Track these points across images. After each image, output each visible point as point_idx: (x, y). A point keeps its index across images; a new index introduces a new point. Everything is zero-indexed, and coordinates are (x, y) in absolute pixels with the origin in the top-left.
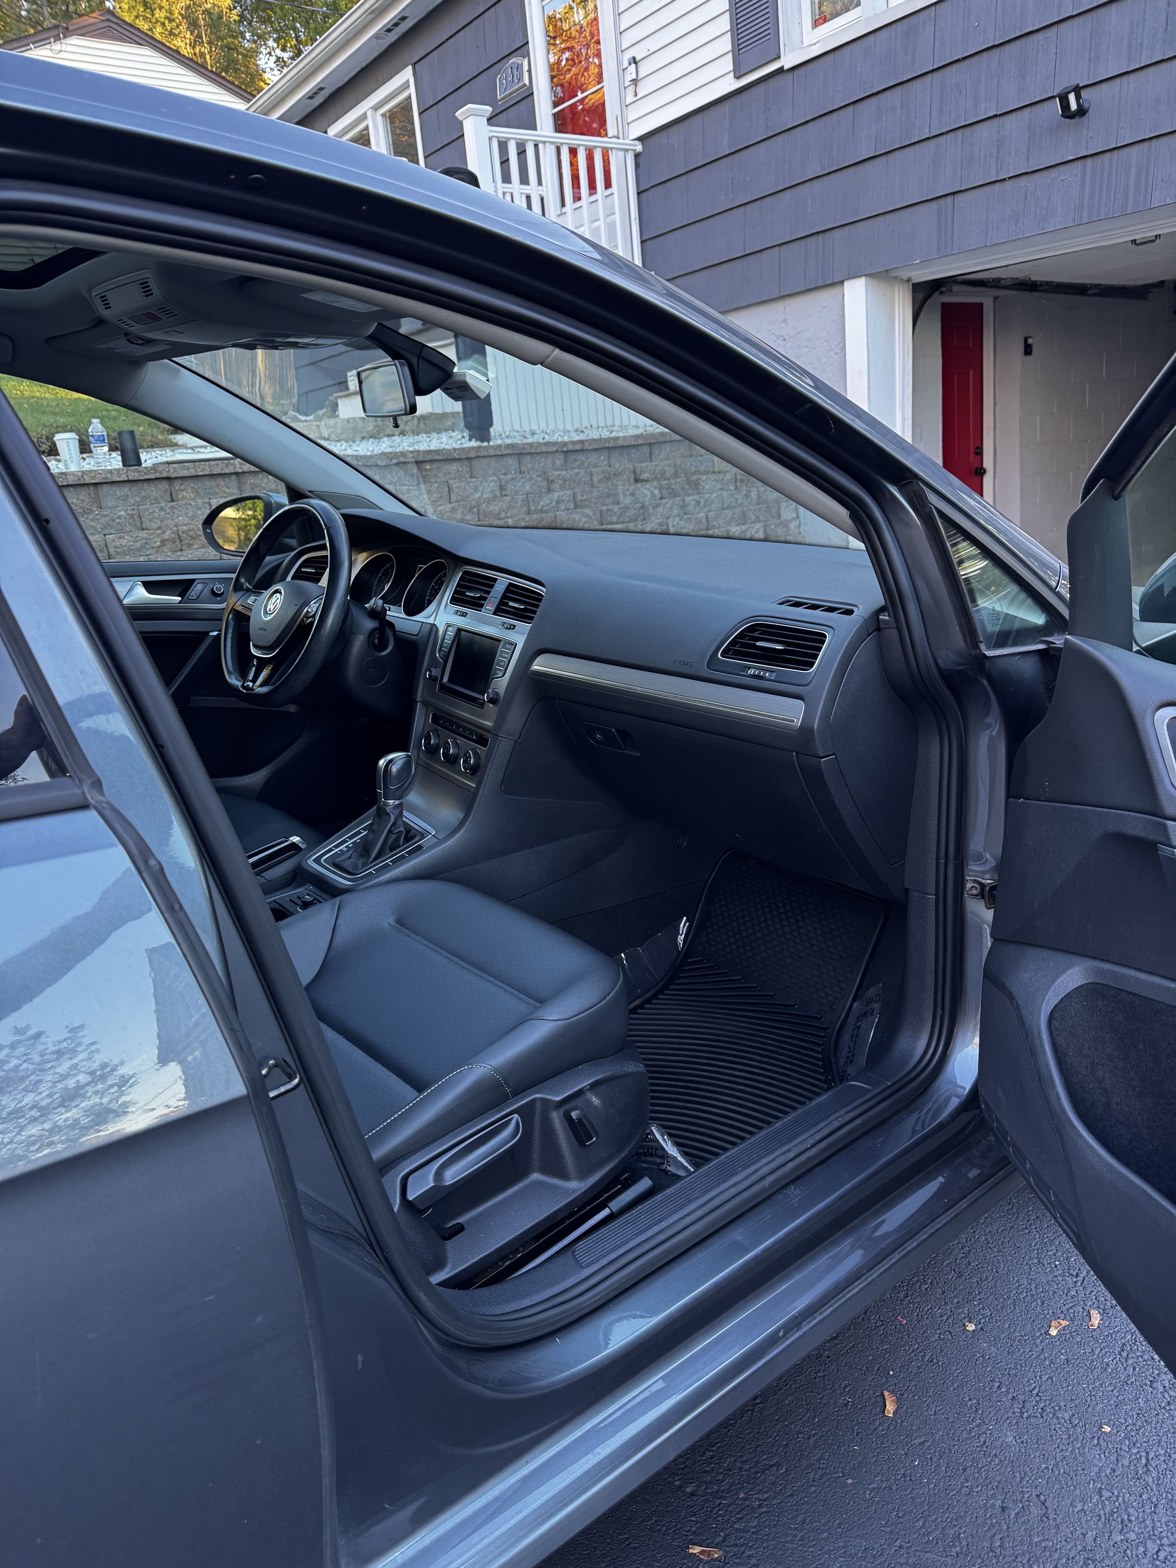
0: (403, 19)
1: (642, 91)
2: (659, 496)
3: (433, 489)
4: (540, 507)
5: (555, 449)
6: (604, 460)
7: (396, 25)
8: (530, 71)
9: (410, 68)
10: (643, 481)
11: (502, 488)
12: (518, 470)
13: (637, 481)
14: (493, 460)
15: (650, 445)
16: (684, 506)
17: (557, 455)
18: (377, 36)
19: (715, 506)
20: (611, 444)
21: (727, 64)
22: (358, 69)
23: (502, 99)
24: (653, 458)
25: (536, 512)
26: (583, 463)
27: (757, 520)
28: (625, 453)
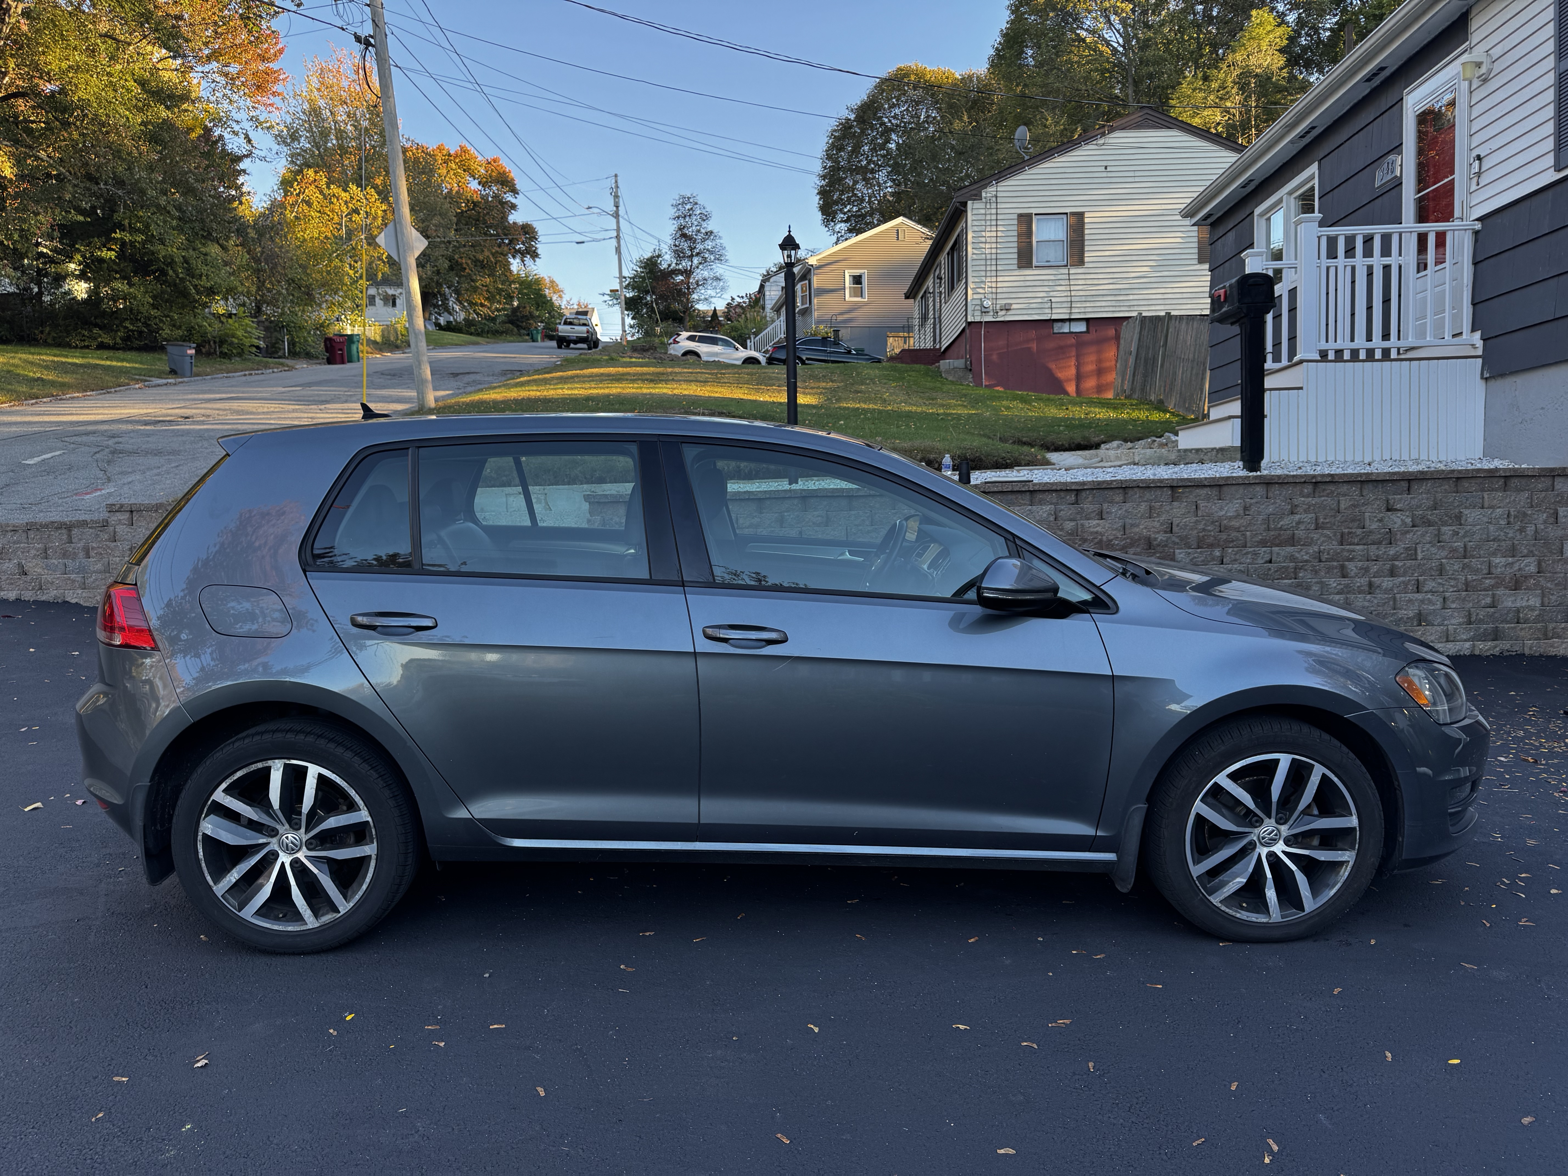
0: (1313, 128)
1: (1484, 180)
2: (1411, 524)
3: (1182, 506)
4: (1279, 526)
5: (1303, 480)
6: (1355, 491)
7: (1308, 132)
8: (1401, 165)
9: (1316, 164)
10: (1396, 510)
11: (1246, 508)
12: (1265, 496)
13: (1388, 510)
14: (1242, 487)
15: (1409, 481)
16: (1439, 534)
17: (1306, 485)
18: (1292, 142)
19: (1477, 537)
20: (1363, 478)
21: (1550, 160)
22: (1281, 164)
23: (1378, 188)
24: (1412, 492)
25: (1275, 529)
26: (1332, 492)
27: (1530, 554)
28: (1380, 486)
